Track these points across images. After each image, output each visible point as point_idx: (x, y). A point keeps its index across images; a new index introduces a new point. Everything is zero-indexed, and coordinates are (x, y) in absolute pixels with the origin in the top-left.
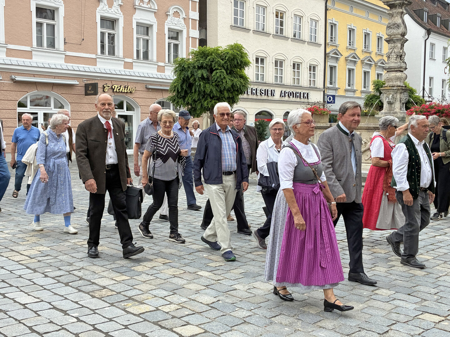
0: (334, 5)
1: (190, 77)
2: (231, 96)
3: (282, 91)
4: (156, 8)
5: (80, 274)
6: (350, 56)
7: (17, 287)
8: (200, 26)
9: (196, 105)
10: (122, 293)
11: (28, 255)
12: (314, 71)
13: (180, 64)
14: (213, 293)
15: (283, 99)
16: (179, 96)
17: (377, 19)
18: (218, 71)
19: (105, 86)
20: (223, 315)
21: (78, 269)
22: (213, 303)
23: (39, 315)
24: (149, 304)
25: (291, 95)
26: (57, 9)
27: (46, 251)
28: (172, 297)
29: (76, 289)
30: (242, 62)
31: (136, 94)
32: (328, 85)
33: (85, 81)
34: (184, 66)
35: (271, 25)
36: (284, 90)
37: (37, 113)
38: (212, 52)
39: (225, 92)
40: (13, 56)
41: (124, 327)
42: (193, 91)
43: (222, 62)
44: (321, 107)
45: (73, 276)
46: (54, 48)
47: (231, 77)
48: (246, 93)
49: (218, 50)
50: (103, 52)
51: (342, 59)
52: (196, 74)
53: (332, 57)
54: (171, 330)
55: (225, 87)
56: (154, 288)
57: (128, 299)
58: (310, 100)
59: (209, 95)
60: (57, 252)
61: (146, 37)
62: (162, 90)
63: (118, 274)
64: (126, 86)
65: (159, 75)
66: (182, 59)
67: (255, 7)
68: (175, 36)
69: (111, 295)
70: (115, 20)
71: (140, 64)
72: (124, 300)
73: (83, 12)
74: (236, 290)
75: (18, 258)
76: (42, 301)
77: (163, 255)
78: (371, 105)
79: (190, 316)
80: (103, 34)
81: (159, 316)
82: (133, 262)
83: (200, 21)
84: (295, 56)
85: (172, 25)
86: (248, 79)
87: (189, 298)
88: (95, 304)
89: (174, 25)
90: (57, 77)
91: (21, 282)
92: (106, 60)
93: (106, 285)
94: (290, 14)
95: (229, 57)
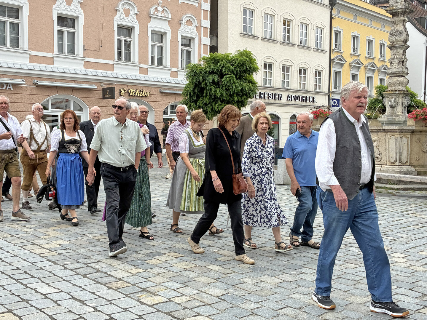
0: (339, 13)
1: (202, 82)
2: (240, 99)
3: (288, 95)
4: (170, 17)
5: (97, 267)
6: (354, 61)
7: (38, 278)
8: (211, 33)
9: (207, 108)
10: (136, 285)
11: (48, 248)
12: (319, 76)
13: (192, 70)
14: (223, 285)
15: (290, 102)
16: (191, 100)
17: (379, 26)
18: (228, 76)
19: (121, 90)
20: (232, 307)
21: (95, 261)
22: (223, 295)
23: (59, 305)
24: (162, 295)
25: (297, 99)
26: (77, 17)
27: (65, 245)
28: (184, 290)
29: (94, 280)
30: (251, 68)
31: (150, 98)
32: (333, 89)
33: (103, 86)
34: (195, 71)
35: (279, 33)
36: (290, 94)
37: (57, 116)
38: (222, 58)
39: (235, 96)
40: (36, 62)
41: (138, 317)
42: (205, 95)
43: (232, 68)
44: (327, 110)
45: (91, 268)
46: (74, 54)
47: (240, 82)
48: (254, 97)
49: (228, 56)
50: (119, 58)
51: (346, 65)
52: (207, 79)
53: (337, 63)
56: (167, 280)
57: (142, 291)
58: (316, 104)
59: (220, 98)
60: (76, 246)
61: (161, 45)
62: (175, 94)
63: (133, 267)
64: (142, 91)
65: (173, 80)
66: (194, 65)
67: (263, 15)
68: (188, 43)
69: (126, 287)
70: (132, 28)
71: (154, 70)
72: (139, 292)
73: (101, 20)
74: (245, 283)
75: (39, 251)
76: (62, 291)
77: (175, 250)
78: (374, 108)
79: (201, 307)
80: (119, 41)
81: (171, 307)
82: (147, 256)
83: (211, 29)
84: (302, 62)
85: (185, 33)
86: (257, 84)
87: (199, 291)
88: (111, 294)
89: (187, 33)
90: (76, 82)
91: (42, 274)
92: (122, 66)
93: (122, 277)
94: (297, 22)
95: (238, 63)
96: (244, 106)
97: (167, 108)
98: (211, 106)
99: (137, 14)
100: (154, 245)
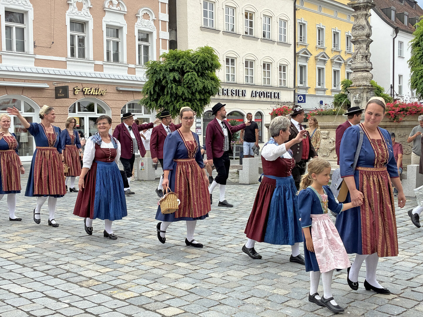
0: (302, 5)
1: (163, 80)
2: (202, 97)
3: (252, 91)
4: (126, 10)
5: (67, 267)
6: (320, 55)
7: (10, 280)
8: (170, 27)
9: (168, 106)
10: (107, 283)
11: (15, 252)
12: (284, 71)
13: (152, 67)
14: (191, 280)
15: (254, 99)
16: (151, 99)
17: (345, 17)
18: (189, 73)
19: (75, 89)
20: (201, 299)
21: (64, 263)
22: (191, 289)
23: (34, 303)
24: (133, 291)
25: (262, 96)
27: (31, 248)
28: (154, 285)
29: (65, 280)
30: (213, 64)
31: (106, 96)
32: (298, 84)
33: (56, 85)
34: (155, 69)
35: (241, 27)
36: (255, 90)
38: (183, 55)
39: (197, 93)
41: (112, 310)
42: (166, 93)
43: (193, 65)
45: (60, 269)
46: (24, 52)
47: (202, 79)
48: (217, 94)
49: (189, 53)
50: (73, 54)
51: (312, 59)
52: (168, 77)
53: (302, 56)
54: (155, 311)
55: (196, 89)
56: (137, 277)
57: (113, 288)
58: (280, 101)
59: (181, 97)
60: (42, 249)
61: (116, 40)
62: (133, 92)
63: (103, 267)
64: (97, 89)
65: (130, 77)
66: (154, 62)
67: (224, 8)
68: (145, 37)
69: (98, 285)
70: (85, 23)
71: (110, 66)
72: (110, 289)
73: (53, 15)
74: (212, 277)
75: (6, 255)
76: (35, 291)
77: (142, 250)
78: (340, 104)
79: (171, 300)
80: (72, 37)
81: (143, 301)
82: (115, 256)
83: (170, 23)
84: (265, 56)
85: (142, 27)
86: (219, 81)
87: (169, 286)
88: (83, 292)
89: (144, 27)
90: (27, 81)
91: (12, 276)
92: (76, 63)
93: (92, 276)
94: (259, 15)
95: (200, 60)
96: (207, 104)
97: (125, 107)
98: (172, 104)
99: (90, 8)
100: (121, 246)
